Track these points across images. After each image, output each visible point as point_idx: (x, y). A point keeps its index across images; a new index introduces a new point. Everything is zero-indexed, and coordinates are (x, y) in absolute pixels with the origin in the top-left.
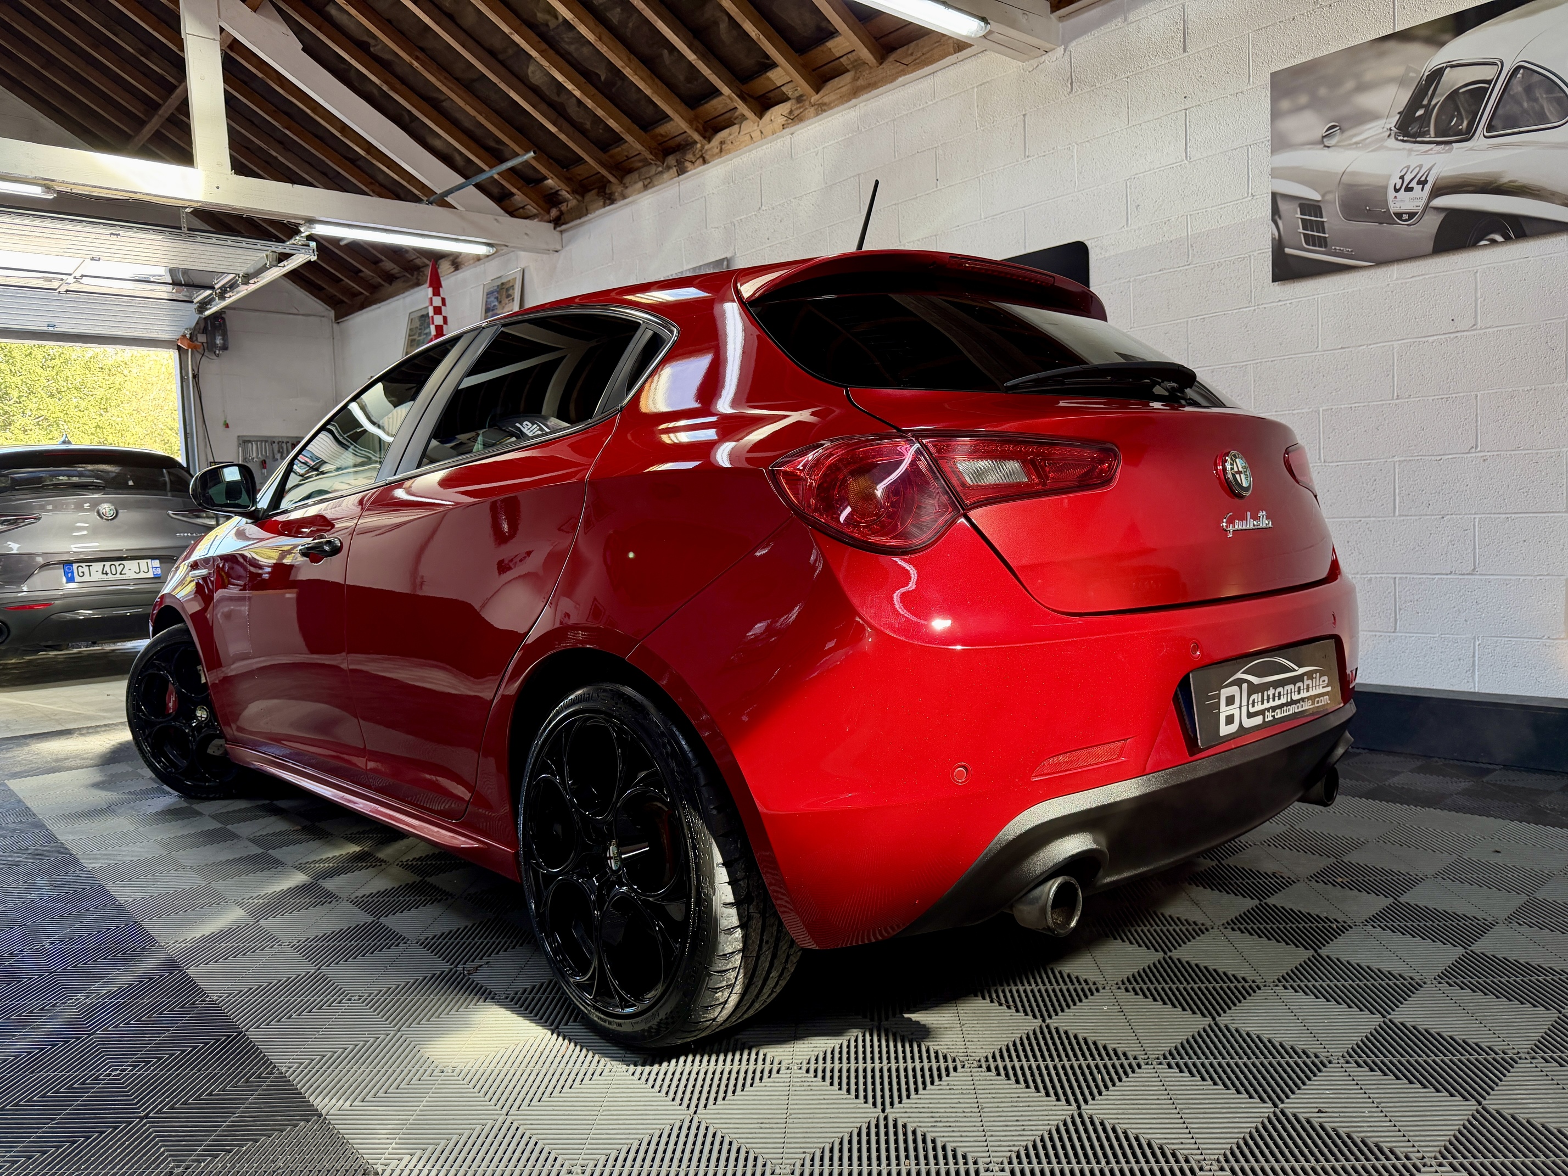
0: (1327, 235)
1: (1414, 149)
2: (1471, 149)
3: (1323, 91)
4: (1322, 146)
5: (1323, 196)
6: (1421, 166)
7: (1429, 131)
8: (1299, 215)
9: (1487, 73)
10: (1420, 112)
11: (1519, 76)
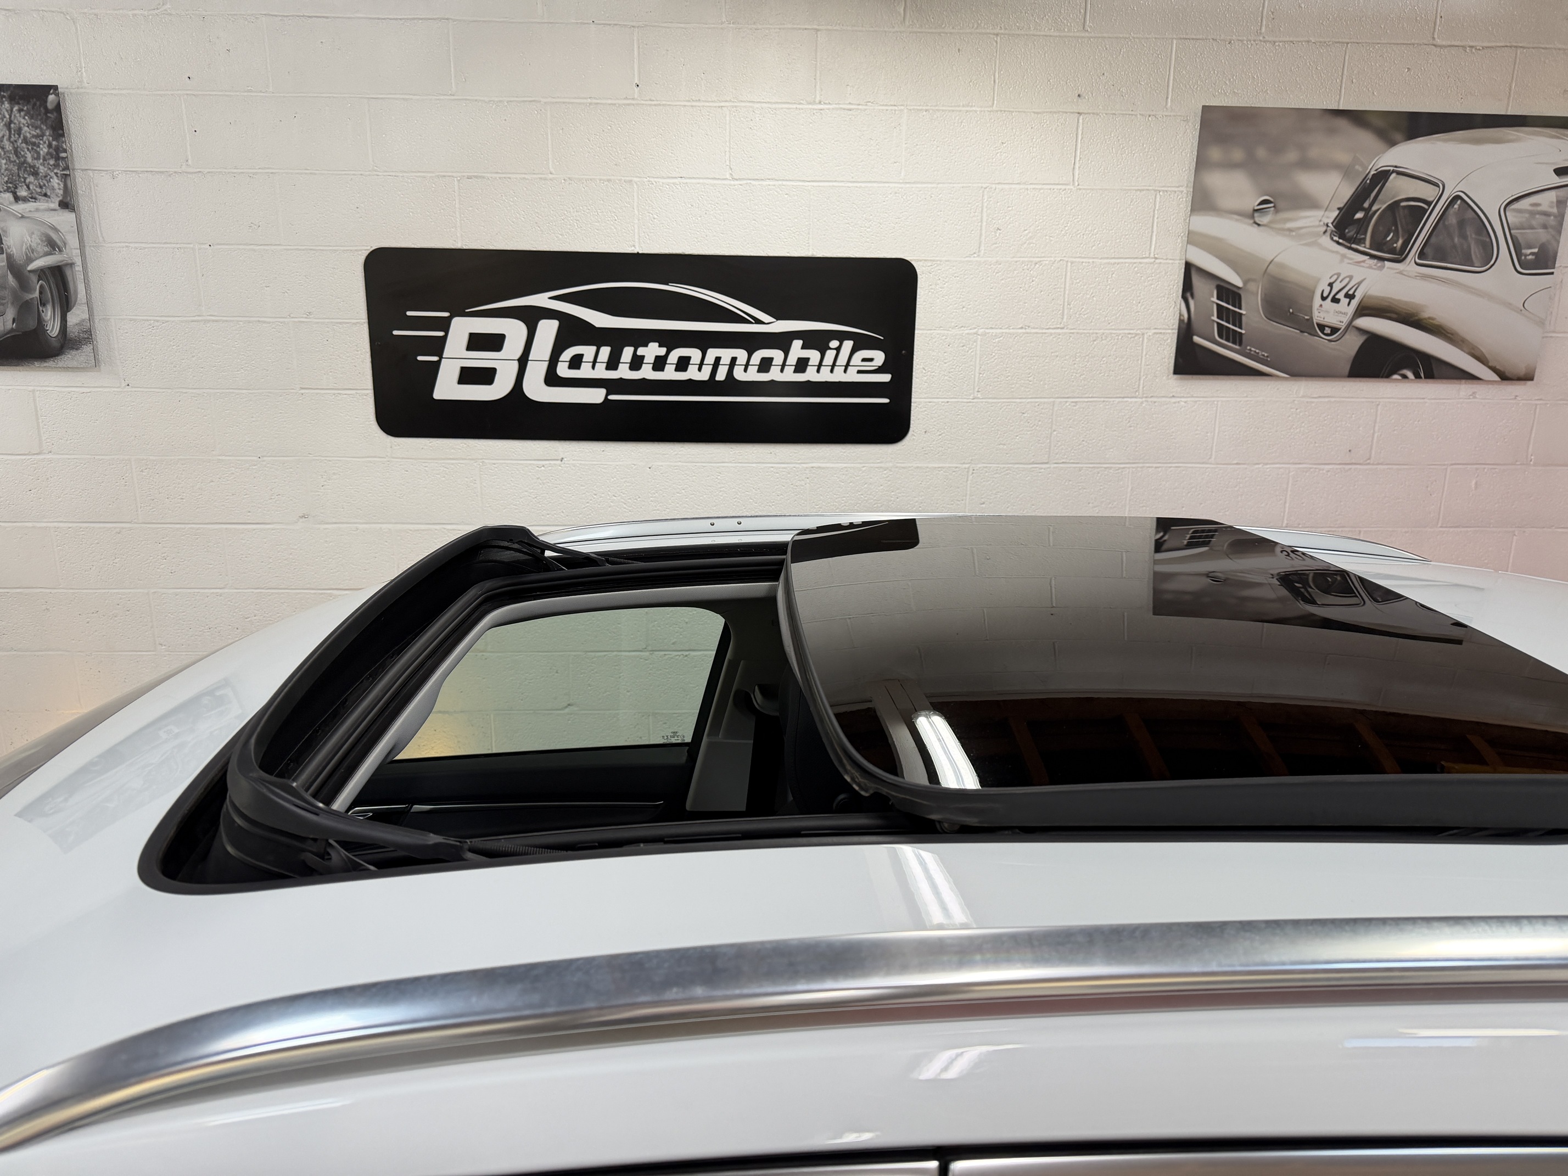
0: (1243, 332)
1: (1347, 255)
2: (1401, 273)
3: (1261, 153)
4: (1252, 221)
5: (1245, 283)
6: (1351, 277)
7: (1364, 239)
8: (1215, 299)
9: (1427, 192)
10: (1359, 215)
11: (1456, 206)
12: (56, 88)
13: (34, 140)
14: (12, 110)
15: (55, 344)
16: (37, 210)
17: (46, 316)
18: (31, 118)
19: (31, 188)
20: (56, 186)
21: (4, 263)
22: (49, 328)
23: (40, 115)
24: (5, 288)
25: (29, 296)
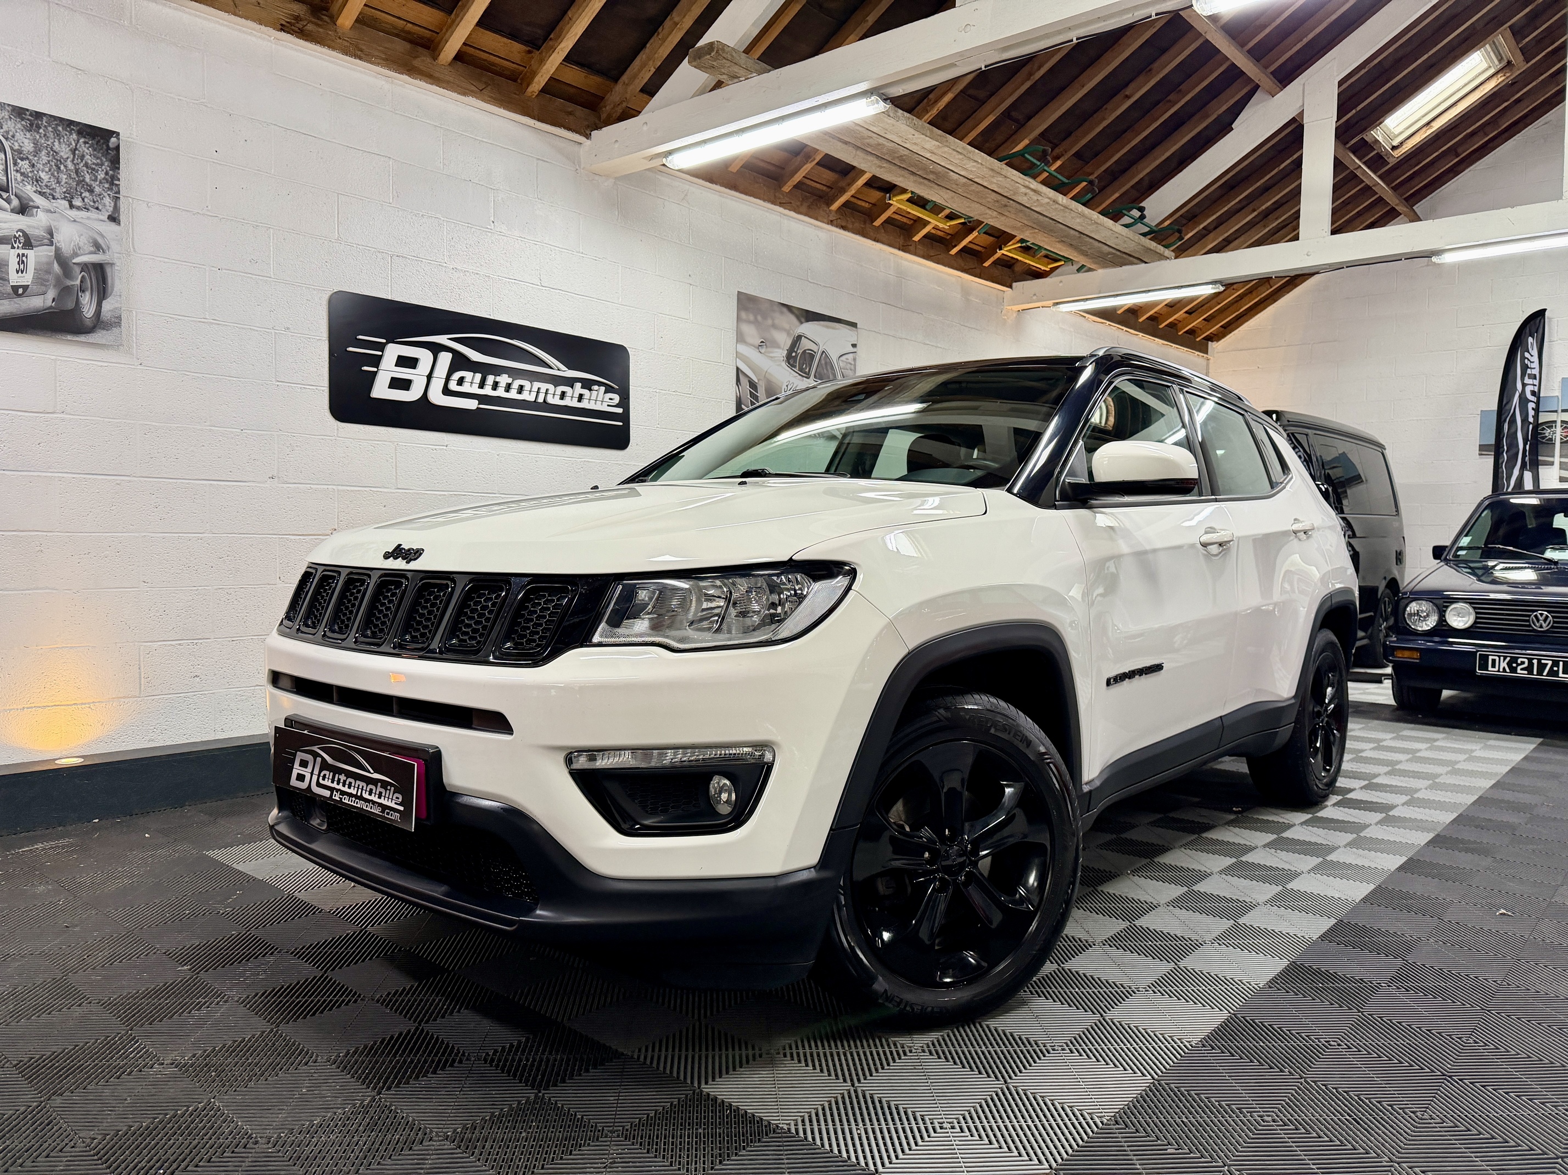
1: (791, 372)
3: (759, 318)
4: (758, 351)
5: (758, 380)
7: (796, 366)
8: (747, 383)
10: (794, 354)
12: (118, 134)
13: (94, 166)
14: (78, 141)
15: (88, 323)
16: (88, 218)
17: (84, 300)
18: (95, 150)
19: (86, 200)
20: (107, 204)
21: (53, 254)
22: (85, 310)
23: (101, 149)
24: (50, 273)
25: (70, 283)
